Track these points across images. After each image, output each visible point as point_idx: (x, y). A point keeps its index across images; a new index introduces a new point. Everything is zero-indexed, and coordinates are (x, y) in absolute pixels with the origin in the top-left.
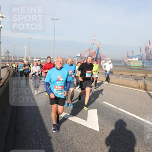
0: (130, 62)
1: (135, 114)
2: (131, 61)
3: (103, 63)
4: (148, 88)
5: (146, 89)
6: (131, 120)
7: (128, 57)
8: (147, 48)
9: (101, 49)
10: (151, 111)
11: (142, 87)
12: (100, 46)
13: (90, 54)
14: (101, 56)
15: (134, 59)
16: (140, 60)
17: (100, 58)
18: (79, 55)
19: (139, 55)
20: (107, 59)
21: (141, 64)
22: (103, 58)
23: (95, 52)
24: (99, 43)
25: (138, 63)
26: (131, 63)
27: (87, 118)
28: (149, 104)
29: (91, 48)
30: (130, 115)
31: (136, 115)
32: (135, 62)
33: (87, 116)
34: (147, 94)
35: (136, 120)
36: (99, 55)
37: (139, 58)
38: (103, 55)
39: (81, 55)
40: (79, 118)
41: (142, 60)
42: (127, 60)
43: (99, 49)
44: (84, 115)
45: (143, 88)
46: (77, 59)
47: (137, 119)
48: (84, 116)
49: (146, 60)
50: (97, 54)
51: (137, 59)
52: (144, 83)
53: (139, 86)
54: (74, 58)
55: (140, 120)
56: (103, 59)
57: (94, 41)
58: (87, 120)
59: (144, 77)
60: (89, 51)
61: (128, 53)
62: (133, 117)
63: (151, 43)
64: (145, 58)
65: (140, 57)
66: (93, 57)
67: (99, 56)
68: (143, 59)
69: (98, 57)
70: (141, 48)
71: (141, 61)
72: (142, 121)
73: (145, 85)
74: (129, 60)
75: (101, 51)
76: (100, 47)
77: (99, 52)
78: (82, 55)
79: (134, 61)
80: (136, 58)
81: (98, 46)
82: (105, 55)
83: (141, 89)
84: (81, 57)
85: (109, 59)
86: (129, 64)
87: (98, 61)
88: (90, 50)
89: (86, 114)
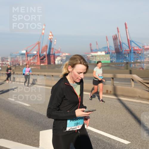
0: (94, 57)
1: (103, 131)
2: (96, 56)
3: (58, 61)
4: (118, 93)
5: (115, 95)
6: (98, 140)
7: (92, 51)
8: (115, 37)
9: (55, 42)
10: (123, 125)
11: (110, 91)
12: (52, 37)
13: (39, 49)
14: (55, 51)
15: (100, 52)
16: (107, 53)
17: (54, 55)
18: (24, 52)
19: (106, 47)
20: (64, 54)
21: (109, 59)
22: (58, 54)
23: (47, 46)
24: (50, 34)
25: (105, 58)
26: (96, 58)
27: (39, 143)
28: (121, 114)
29: (40, 41)
30: (98, 133)
31: (105, 132)
32: (102, 57)
33: (38, 140)
34: (117, 101)
35: (104, 139)
36: (52, 50)
37: (105, 52)
38: (58, 51)
39: (26, 51)
40: (28, 145)
41: (109, 53)
42: (90, 54)
43: (51, 42)
44: (35, 140)
45: (112, 92)
46: (22, 58)
47: (106, 137)
48: (35, 142)
49: (114, 53)
50: (50, 49)
51: (103, 53)
52: (112, 86)
53: (107, 91)
54: (17, 57)
55: (110, 138)
56: (59, 56)
57: (43, 32)
58: (39, 147)
59: (113, 78)
60: (37, 46)
61: (91, 45)
62: (101, 135)
63: (119, 30)
64: (113, 51)
65: (107, 50)
66: (45, 53)
67: (53, 52)
68: (111, 52)
69: (51, 53)
70: (108, 38)
71: (108, 55)
72: (112, 139)
73: (115, 89)
74: (93, 54)
75: (54, 44)
76: (52, 39)
77: (52, 46)
78: (28, 52)
79: (100, 55)
80: (101, 52)
81: (50, 37)
82: (61, 49)
83: (110, 94)
84: (27, 55)
85: (67, 54)
86: (93, 60)
87: (52, 58)
88: (39, 43)
89: (37, 138)
